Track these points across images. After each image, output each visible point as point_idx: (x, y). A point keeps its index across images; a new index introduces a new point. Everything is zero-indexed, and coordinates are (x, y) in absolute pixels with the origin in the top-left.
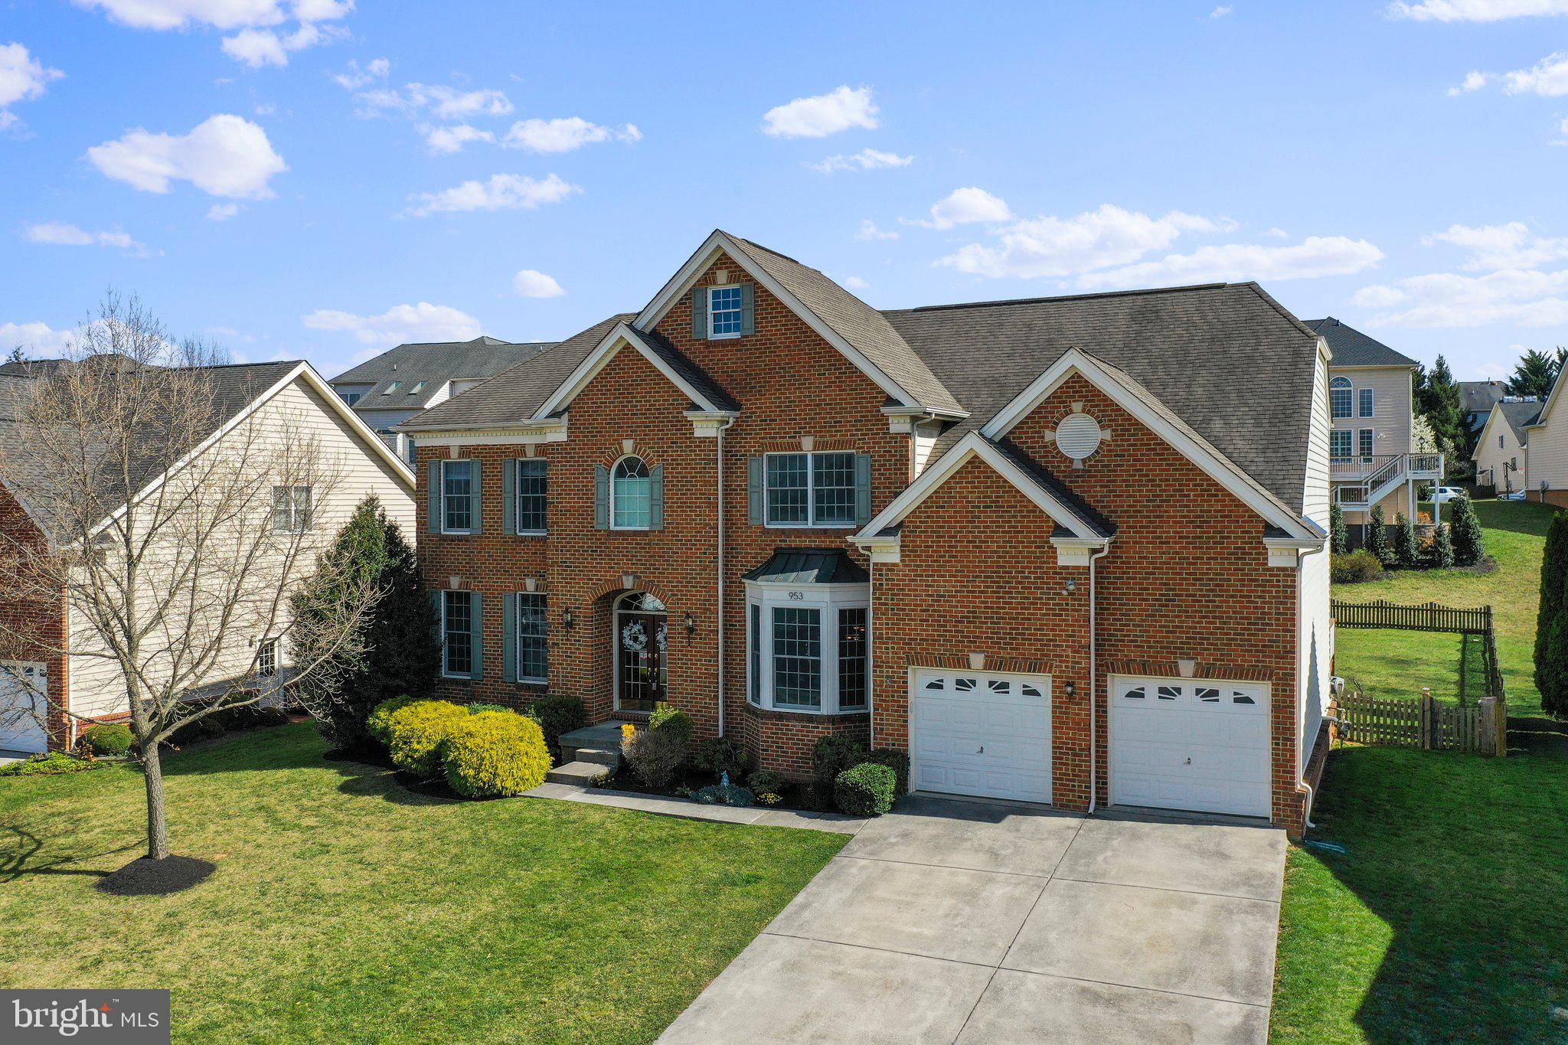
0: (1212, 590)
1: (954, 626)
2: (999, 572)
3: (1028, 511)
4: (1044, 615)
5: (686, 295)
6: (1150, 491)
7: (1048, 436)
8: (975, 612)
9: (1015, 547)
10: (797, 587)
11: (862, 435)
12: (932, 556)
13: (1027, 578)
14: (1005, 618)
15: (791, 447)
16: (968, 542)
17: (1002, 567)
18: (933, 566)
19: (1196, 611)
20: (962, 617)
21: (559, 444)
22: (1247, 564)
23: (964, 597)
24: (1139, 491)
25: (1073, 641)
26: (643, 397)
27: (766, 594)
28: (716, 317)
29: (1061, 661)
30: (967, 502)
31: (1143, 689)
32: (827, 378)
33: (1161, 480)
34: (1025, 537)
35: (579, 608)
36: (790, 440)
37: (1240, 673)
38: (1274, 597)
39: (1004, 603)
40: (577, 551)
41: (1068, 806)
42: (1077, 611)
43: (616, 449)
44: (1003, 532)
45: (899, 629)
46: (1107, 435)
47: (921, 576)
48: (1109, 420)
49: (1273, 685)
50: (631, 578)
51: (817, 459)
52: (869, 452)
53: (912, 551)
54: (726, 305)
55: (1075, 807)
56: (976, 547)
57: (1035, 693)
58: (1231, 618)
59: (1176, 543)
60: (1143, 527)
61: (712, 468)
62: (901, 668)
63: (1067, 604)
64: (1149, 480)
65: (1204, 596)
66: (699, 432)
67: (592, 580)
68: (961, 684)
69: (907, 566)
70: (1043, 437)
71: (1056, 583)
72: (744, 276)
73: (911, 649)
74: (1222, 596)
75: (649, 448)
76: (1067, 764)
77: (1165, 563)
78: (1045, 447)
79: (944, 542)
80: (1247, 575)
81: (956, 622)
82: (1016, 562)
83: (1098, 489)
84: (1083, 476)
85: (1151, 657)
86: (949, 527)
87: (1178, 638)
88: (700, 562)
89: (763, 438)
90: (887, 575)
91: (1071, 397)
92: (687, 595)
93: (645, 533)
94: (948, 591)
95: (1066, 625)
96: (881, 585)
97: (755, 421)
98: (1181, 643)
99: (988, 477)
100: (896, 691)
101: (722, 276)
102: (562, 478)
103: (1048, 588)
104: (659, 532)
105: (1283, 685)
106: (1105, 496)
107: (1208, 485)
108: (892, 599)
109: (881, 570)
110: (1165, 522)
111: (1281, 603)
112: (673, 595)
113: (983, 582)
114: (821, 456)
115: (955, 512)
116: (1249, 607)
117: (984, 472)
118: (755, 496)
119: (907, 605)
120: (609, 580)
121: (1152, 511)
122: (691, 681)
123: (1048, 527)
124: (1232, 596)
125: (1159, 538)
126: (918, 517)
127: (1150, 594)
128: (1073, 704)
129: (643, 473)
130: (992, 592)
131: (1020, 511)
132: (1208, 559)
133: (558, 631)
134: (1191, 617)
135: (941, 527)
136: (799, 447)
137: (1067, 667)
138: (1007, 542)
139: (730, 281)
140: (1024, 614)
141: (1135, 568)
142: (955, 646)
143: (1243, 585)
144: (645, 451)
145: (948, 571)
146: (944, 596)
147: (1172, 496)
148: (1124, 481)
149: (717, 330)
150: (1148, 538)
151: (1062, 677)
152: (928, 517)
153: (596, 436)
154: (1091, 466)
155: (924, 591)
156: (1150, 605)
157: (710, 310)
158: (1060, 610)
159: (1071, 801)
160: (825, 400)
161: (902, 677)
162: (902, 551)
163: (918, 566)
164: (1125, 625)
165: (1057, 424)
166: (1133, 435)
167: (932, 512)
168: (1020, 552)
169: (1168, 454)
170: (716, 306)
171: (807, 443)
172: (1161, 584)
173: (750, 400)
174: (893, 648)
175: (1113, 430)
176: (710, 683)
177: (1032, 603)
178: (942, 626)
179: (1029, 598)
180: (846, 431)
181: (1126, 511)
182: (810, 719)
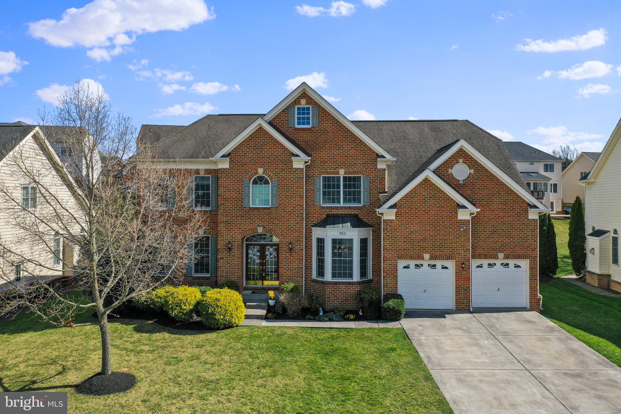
0: (509, 228)
1: (417, 244)
2: (435, 222)
3: (447, 199)
4: (453, 238)
5: (286, 108)
6: (488, 192)
7: (450, 171)
8: (426, 238)
9: (441, 213)
10: (343, 230)
11: (365, 169)
12: (408, 217)
13: (446, 224)
14: (437, 240)
15: (334, 173)
16: (423, 211)
17: (436, 220)
18: (409, 220)
19: (504, 235)
20: (420, 240)
21: (224, 169)
22: (521, 218)
23: (421, 232)
24: (484, 192)
25: (464, 248)
26: (268, 150)
27: (329, 233)
28: (299, 119)
29: (459, 255)
30: (423, 196)
31: (482, 264)
32: (350, 146)
33: (492, 188)
34: (445, 209)
35: (235, 241)
36: (334, 170)
37: (519, 257)
38: (531, 230)
39: (437, 234)
40: (233, 216)
41: (462, 310)
42: (465, 236)
43: (254, 172)
44: (437, 207)
45: (394, 245)
46: (472, 171)
47: (404, 224)
48: (473, 166)
49: (530, 260)
50: (262, 228)
51: (345, 178)
52: (368, 176)
53: (400, 215)
54: (304, 114)
55: (464, 310)
56: (426, 213)
57: (446, 268)
58: (516, 237)
59: (497, 211)
60: (485, 205)
61: (301, 181)
62: (395, 261)
63: (461, 234)
64: (487, 188)
65: (507, 230)
66: (295, 166)
67: (241, 229)
68: (417, 266)
69: (398, 220)
70: (448, 172)
71: (458, 226)
72: (313, 102)
73: (400, 253)
74: (513, 230)
75: (271, 172)
76: (462, 294)
77: (493, 218)
78: (449, 175)
79: (413, 211)
80: (521, 222)
81: (418, 242)
82: (442, 218)
83: (469, 191)
84: (463, 186)
85: (488, 252)
86: (415, 205)
87: (498, 245)
88: (295, 220)
89: (321, 169)
90: (389, 224)
91: (458, 157)
92: (288, 235)
93: (269, 209)
94: (415, 230)
95: (461, 242)
96: (387, 228)
97: (318, 162)
98: (499, 247)
99: (431, 186)
100: (393, 270)
101: (303, 102)
102: (226, 184)
103: (454, 228)
104: (275, 208)
105: (534, 260)
106: (471, 194)
107: (508, 190)
108: (392, 234)
109: (387, 222)
110: (493, 203)
111: (533, 232)
112: (282, 235)
113: (429, 226)
114: (346, 177)
115: (418, 199)
116: (522, 233)
117: (429, 184)
118: (318, 193)
119: (398, 236)
120: (250, 229)
121: (488, 199)
122: (290, 271)
123: (455, 205)
124: (516, 230)
125: (490, 209)
126: (402, 201)
127: (487, 230)
128: (464, 271)
129: (267, 182)
130: (432, 230)
131: (443, 199)
132: (508, 216)
133: (223, 252)
134: (502, 237)
135: (412, 205)
136: (338, 173)
137: (461, 257)
138: (438, 211)
139: (307, 104)
140: (445, 238)
141: (482, 220)
142: (418, 251)
143: (520, 226)
144: (269, 173)
145: (415, 222)
146: (413, 232)
147: (495, 194)
148: (478, 188)
149: (299, 123)
150: (487, 209)
151: (459, 261)
152: (407, 201)
153: (244, 166)
154: (466, 183)
155: (405, 230)
156: (488, 234)
157: (296, 115)
158: (459, 236)
159: (463, 307)
160: (349, 155)
161: (395, 264)
162: (396, 215)
163: (402, 220)
164: (478, 241)
165: (453, 167)
166: (482, 172)
167: (408, 199)
168: (443, 215)
169: (494, 179)
170: (299, 114)
171: (342, 172)
172: (492, 226)
173: (316, 153)
174: (392, 253)
175: (474, 170)
176: (299, 271)
177: (448, 234)
178: (412, 244)
179: (447, 232)
180: (359, 167)
181: (479, 199)
182: (349, 283)
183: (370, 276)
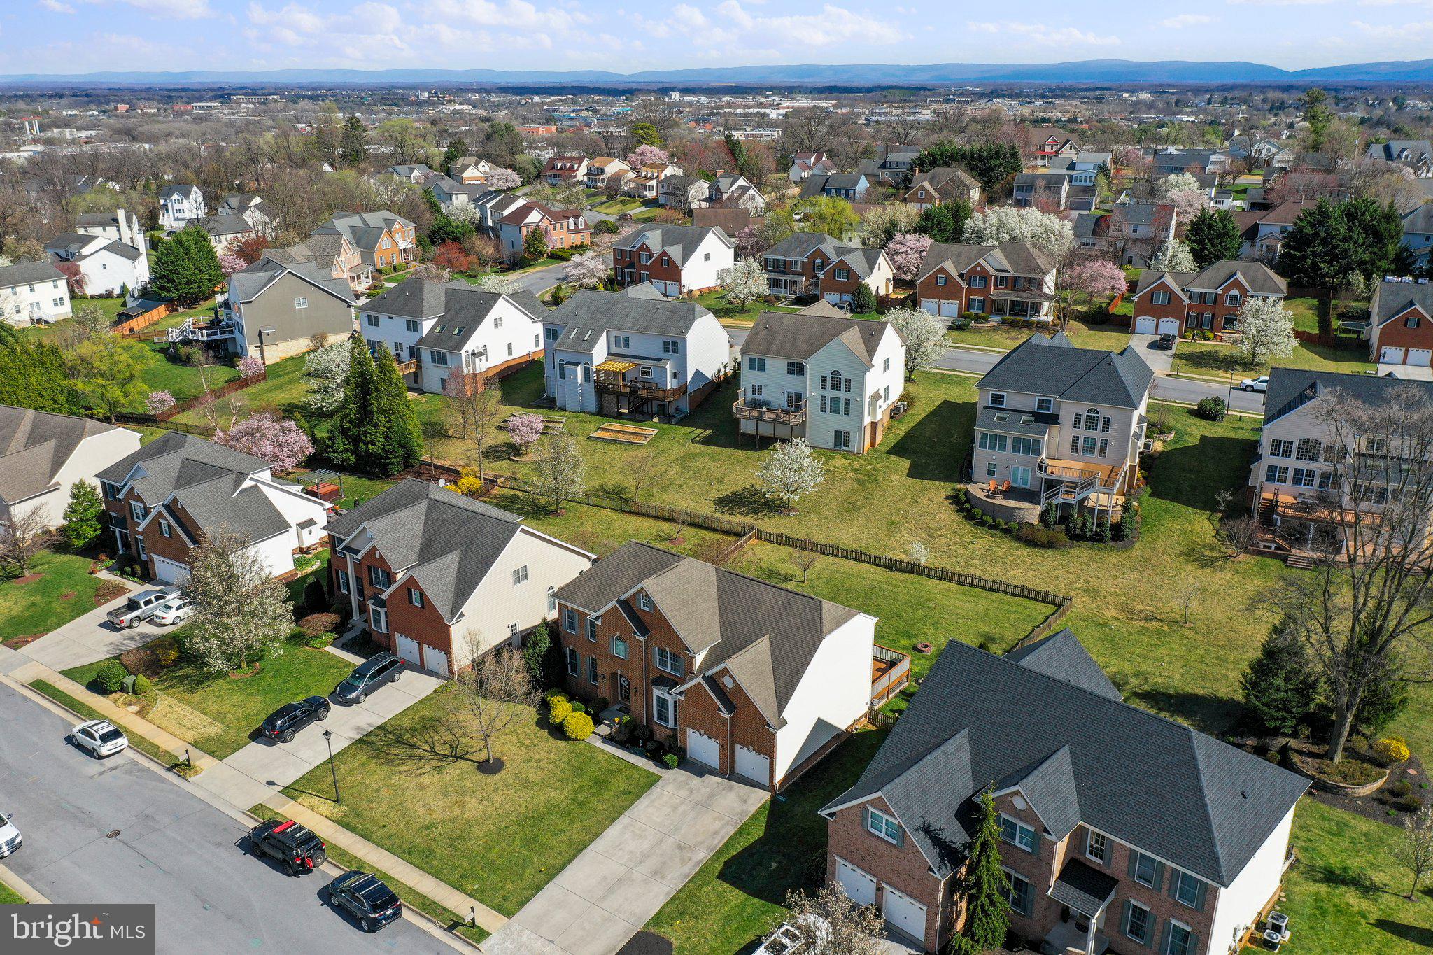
1: (698, 721)
4: (718, 726)
6: (744, 702)
8: (702, 719)
10: (663, 692)
12: (692, 702)
13: (714, 715)
14: (709, 723)
22: (764, 728)
23: (699, 715)
25: (725, 735)
26: (620, 623)
28: (644, 602)
34: (713, 706)
35: (606, 674)
36: (663, 645)
40: (605, 657)
41: (724, 775)
42: (725, 728)
43: (616, 633)
46: (733, 685)
47: (690, 706)
48: (734, 681)
50: (620, 671)
51: (671, 654)
52: (683, 658)
59: (749, 717)
60: (742, 710)
61: (642, 649)
62: (687, 727)
63: (722, 726)
66: (637, 638)
67: (609, 667)
69: (686, 702)
71: (719, 721)
72: (649, 595)
73: (688, 724)
76: (724, 766)
77: (747, 721)
78: (721, 681)
80: (764, 731)
83: (729, 700)
84: (726, 695)
85: (745, 742)
87: (750, 740)
88: (639, 674)
89: (656, 643)
91: (726, 672)
92: (635, 681)
93: (624, 659)
94: (695, 712)
95: (723, 730)
96: (680, 705)
97: (654, 637)
98: (752, 742)
100: (685, 733)
101: (644, 592)
104: (627, 660)
106: (731, 702)
107: (755, 707)
108: (682, 709)
109: (680, 701)
110: (747, 711)
112: (631, 680)
113: (703, 713)
118: (654, 658)
119: (686, 712)
120: (614, 669)
121: (744, 707)
123: (717, 707)
125: (746, 714)
128: (725, 748)
129: (623, 642)
131: (711, 700)
133: (600, 679)
136: (665, 648)
137: (724, 739)
138: (709, 706)
139: (646, 594)
141: (739, 724)
142: (698, 726)
144: (623, 637)
145: (695, 707)
147: (748, 706)
148: (738, 697)
149: (644, 606)
150: (743, 713)
153: (609, 627)
154: (731, 690)
155: (690, 709)
156: (742, 731)
157: (642, 600)
160: (672, 639)
162: (685, 698)
163: (689, 703)
164: (737, 735)
165: (723, 677)
168: (711, 709)
169: (747, 695)
171: (668, 649)
174: (685, 719)
176: (641, 707)
178: (695, 719)
180: (677, 650)
182: (666, 727)
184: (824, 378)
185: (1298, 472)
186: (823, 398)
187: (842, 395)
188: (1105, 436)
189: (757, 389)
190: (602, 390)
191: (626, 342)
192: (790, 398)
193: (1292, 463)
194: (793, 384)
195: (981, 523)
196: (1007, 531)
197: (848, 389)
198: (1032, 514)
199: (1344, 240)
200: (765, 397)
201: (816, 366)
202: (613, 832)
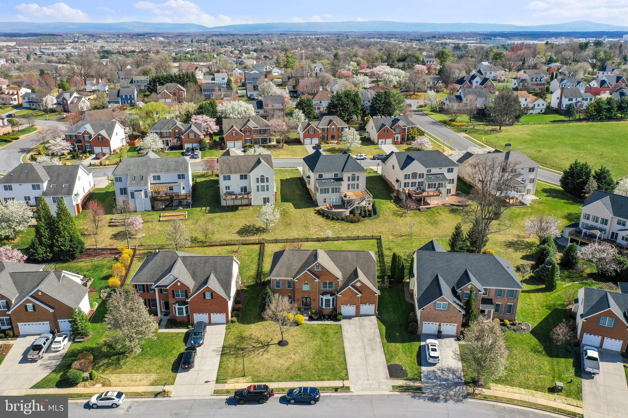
5: (313, 266)
7: (356, 284)
8: (349, 300)
10: (328, 296)
13: (354, 298)
14: (352, 301)
17: (351, 297)
19: (369, 299)
21: (296, 282)
22: (373, 295)
26: (308, 277)
27: (324, 297)
29: (357, 304)
31: (363, 305)
32: (330, 275)
35: (299, 299)
37: (372, 303)
40: (299, 293)
41: (357, 316)
43: (304, 282)
49: (375, 304)
50: (306, 296)
51: (329, 283)
52: (335, 283)
54: (318, 267)
56: (349, 295)
57: (354, 307)
58: (372, 300)
61: (317, 284)
66: (316, 281)
67: (301, 296)
68: (346, 306)
69: (342, 297)
71: (357, 298)
72: (320, 265)
73: (342, 303)
75: (309, 282)
76: (357, 313)
84: (359, 288)
85: (365, 303)
86: (346, 293)
88: (315, 293)
89: (322, 282)
91: (358, 281)
92: (313, 297)
93: (308, 291)
95: (358, 301)
98: (367, 301)
100: (340, 307)
101: (317, 264)
102: (297, 285)
106: (361, 290)
107: (370, 289)
108: (340, 300)
109: (339, 297)
118: (321, 286)
122: (314, 305)
123: (356, 293)
126: (343, 293)
128: (358, 307)
132: (370, 295)
133: (296, 301)
136: (327, 281)
141: (363, 297)
142: (346, 303)
145: (346, 297)
147: (367, 290)
148: (363, 288)
149: (316, 269)
150: (365, 294)
155: (344, 299)
160: (330, 278)
164: (362, 300)
168: (353, 295)
169: (367, 286)
172: (366, 297)
173: (321, 278)
175: (362, 284)
180: (333, 280)
181: (363, 292)
182: (329, 309)
183: (335, 305)
184: (258, 179)
185: (412, 183)
186: (258, 186)
187: (265, 184)
188: (358, 182)
189: (228, 188)
190: (154, 200)
191: (159, 178)
192: (242, 189)
193: (410, 181)
194: (244, 183)
195: (333, 219)
196: (342, 220)
197: (267, 181)
198: (347, 212)
199: (347, 105)
200: (231, 190)
201: (254, 175)
202: (346, 345)
